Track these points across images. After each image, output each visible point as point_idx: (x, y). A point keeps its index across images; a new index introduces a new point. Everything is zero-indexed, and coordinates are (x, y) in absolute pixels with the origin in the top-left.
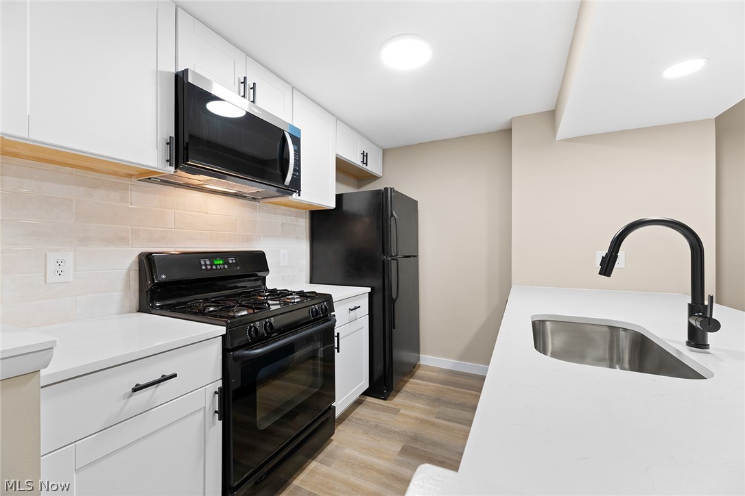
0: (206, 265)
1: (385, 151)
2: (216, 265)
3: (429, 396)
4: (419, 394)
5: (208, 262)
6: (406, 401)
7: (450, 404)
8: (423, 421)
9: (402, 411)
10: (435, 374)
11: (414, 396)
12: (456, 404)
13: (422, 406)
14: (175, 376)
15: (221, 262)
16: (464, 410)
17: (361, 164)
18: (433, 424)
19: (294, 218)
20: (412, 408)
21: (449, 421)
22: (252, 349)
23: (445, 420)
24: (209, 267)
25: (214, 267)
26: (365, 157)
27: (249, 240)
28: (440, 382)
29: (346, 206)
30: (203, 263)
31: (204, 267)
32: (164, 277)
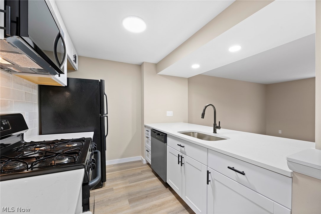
3: (119, 177)
4: (114, 178)
6: (112, 184)
7: (129, 176)
8: (126, 187)
9: (114, 188)
10: (113, 168)
11: (113, 180)
12: (131, 175)
13: (120, 182)
16: (136, 176)
18: (131, 186)
19: (31, 89)
20: (117, 185)
21: (135, 182)
23: (134, 182)
28: (118, 170)
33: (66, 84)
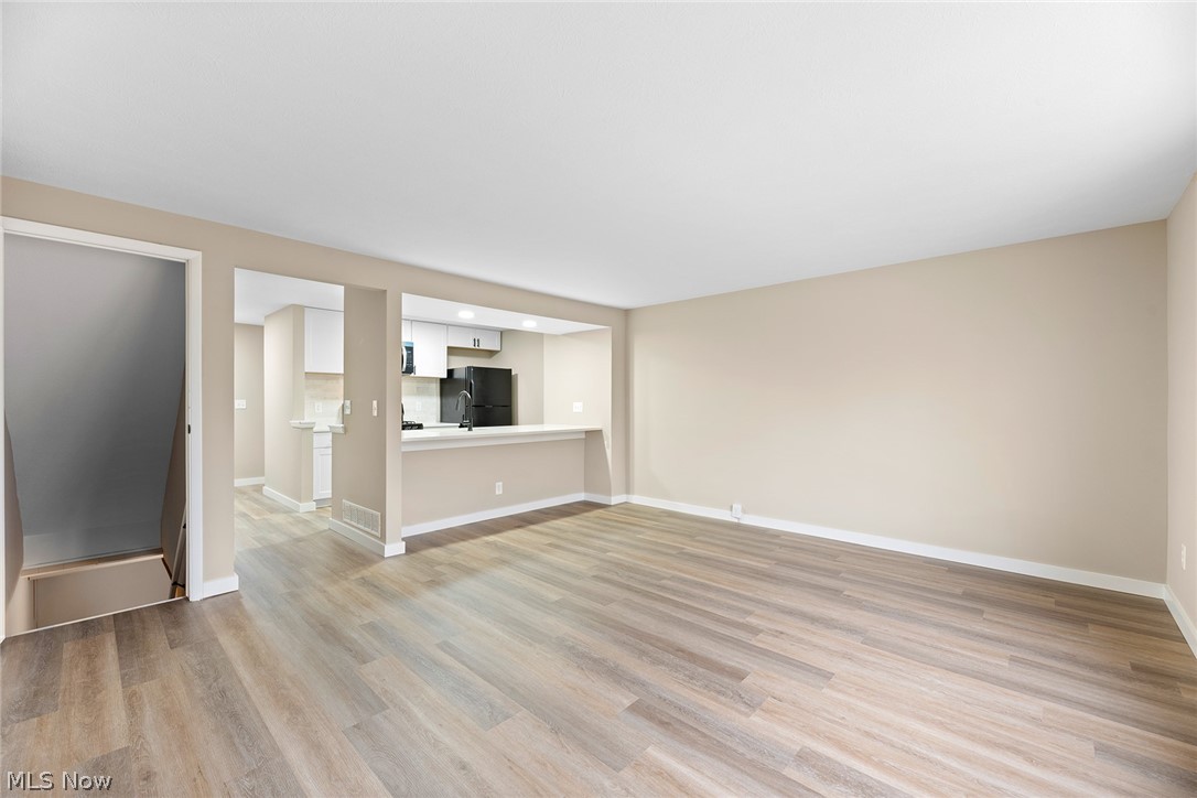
17: (473, 347)
26: (477, 343)
29: (455, 376)
33: (445, 376)
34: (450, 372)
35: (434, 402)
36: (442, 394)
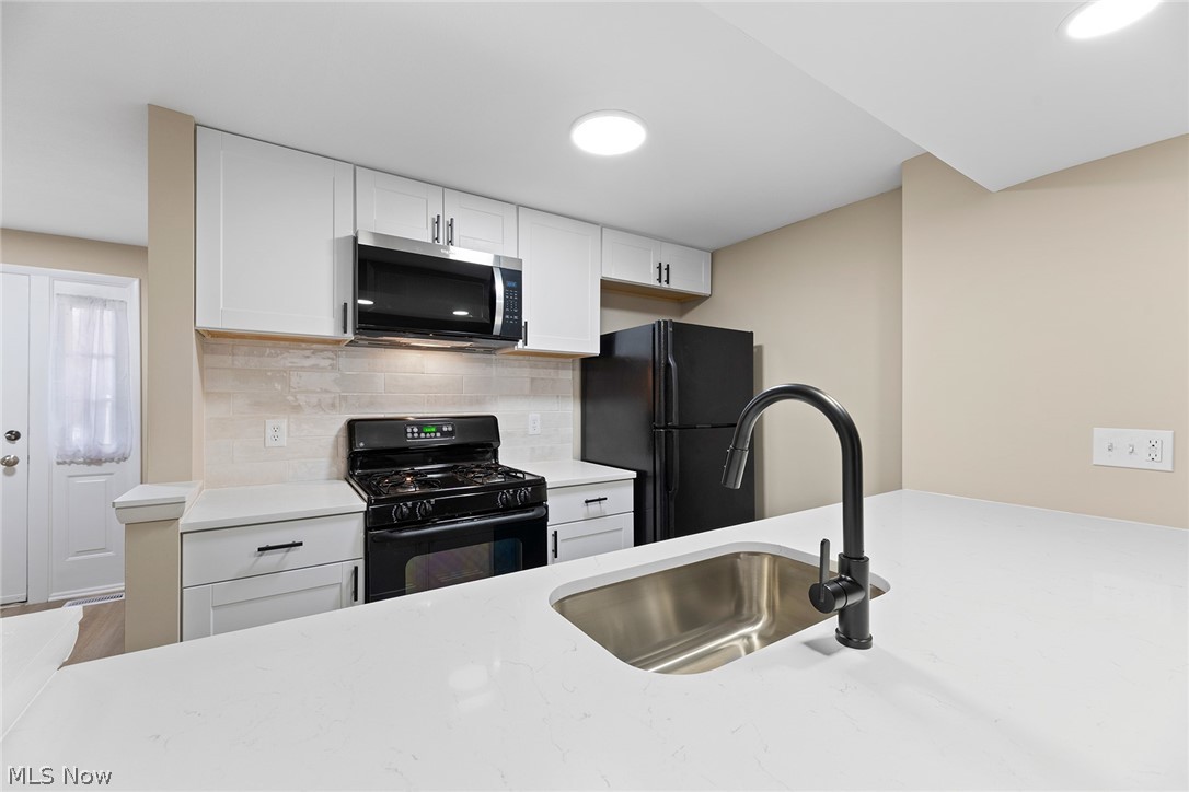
0: (413, 433)
1: (714, 255)
2: (426, 433)
5: (416, 430)
14: (301, 544)
15: (434, 430)
17: (657, 284)
19: (552, 370)
22: (400, 531)
24: (416, 435)
25: (423, 435)
26: (664, 273)
27: (479, 401)
29: (621, 350)
30: (409, 430)
31: (409, 436)
32: (362, 445)
33: (596, 350)
34: (607, 341)
35: (568, 413)
36: (587, 394)
